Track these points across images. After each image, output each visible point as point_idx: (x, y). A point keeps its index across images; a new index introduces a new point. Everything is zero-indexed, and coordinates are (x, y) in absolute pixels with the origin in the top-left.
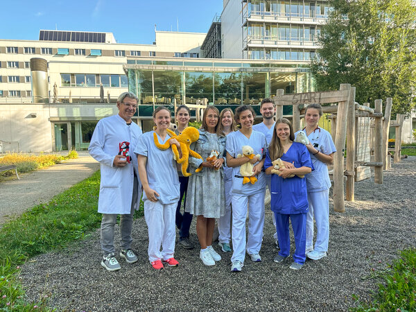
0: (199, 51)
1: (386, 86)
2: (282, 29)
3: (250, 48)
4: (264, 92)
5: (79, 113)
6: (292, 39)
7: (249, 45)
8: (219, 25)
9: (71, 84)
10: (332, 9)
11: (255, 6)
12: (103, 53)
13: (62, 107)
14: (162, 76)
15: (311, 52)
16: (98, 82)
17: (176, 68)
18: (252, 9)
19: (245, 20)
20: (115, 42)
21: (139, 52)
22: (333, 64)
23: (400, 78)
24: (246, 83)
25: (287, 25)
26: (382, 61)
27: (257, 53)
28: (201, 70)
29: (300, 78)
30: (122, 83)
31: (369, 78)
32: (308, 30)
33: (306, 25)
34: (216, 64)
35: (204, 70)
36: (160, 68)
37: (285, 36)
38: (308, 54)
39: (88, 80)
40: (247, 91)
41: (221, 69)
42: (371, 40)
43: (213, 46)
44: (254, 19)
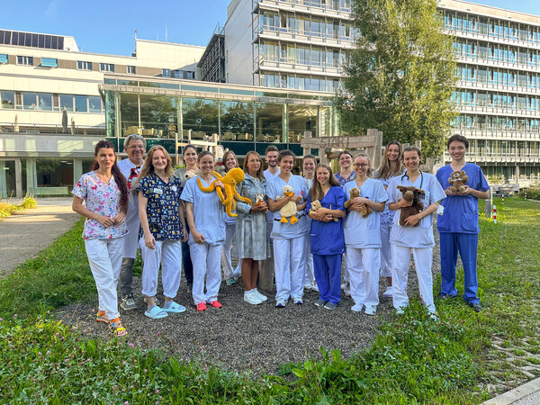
0: (196, 69)
1: (415, 127)
2: (301, 50)
3: (263, 72)
4: (281, 126)
5: (35, 147)
6: (313, 64)
7: (262, 68)
8: (223, 39)
9: (15, 105)
10: (359, 35)
11: (268, 19)
12: (60, 64)
13: (9, 138)
14: (150, 101)
15: (335, 80)
16: (56, 104)
17: (170, 92)
18: (265, 23)
19: (256, 36)
20: (77, 50)
21: (112, 66)
22: (359, 98)
23: (430, 118)
24: (259, 116)
25: (307, 45)
26: (412, 98)
27: (270, 78)
28: (204, 96)
29: (323, 112)
30: (91, 107)
31: (397, 117)
32: (331, 54)
33: (329, 48)
34: (222, 90)
35: (208, 96)
36: (148, 91)
37: (305, 60)
38: (331, 82)
39: (42, 101)
40: (260, 124)
41: (229, 97)
42: (400, 75)
43: (213, 65)
44: (267, 35)
